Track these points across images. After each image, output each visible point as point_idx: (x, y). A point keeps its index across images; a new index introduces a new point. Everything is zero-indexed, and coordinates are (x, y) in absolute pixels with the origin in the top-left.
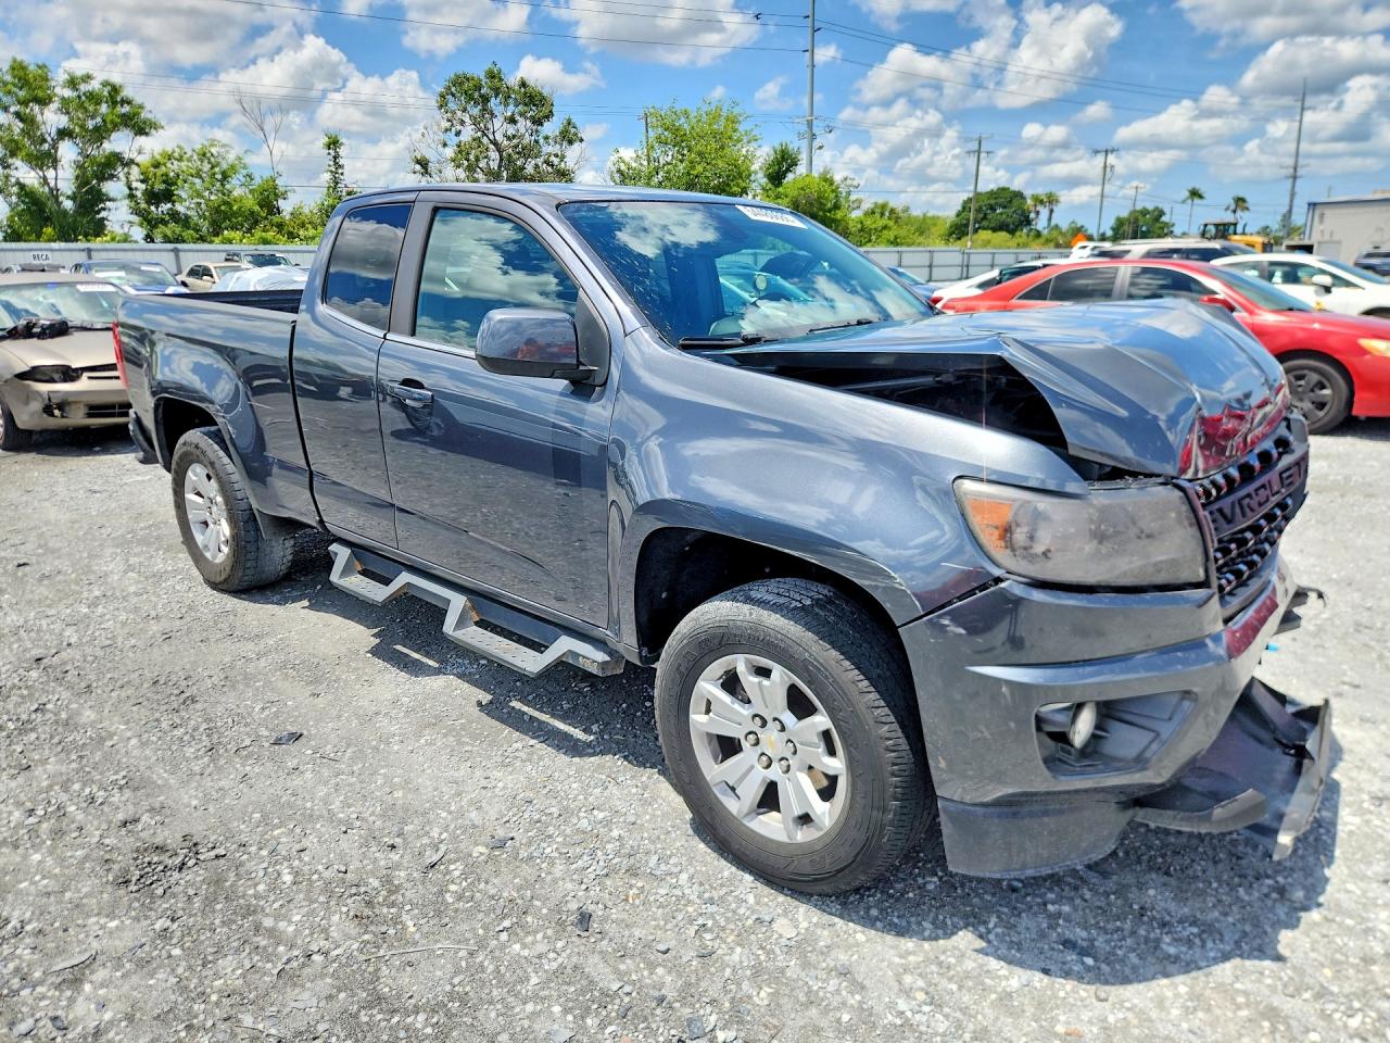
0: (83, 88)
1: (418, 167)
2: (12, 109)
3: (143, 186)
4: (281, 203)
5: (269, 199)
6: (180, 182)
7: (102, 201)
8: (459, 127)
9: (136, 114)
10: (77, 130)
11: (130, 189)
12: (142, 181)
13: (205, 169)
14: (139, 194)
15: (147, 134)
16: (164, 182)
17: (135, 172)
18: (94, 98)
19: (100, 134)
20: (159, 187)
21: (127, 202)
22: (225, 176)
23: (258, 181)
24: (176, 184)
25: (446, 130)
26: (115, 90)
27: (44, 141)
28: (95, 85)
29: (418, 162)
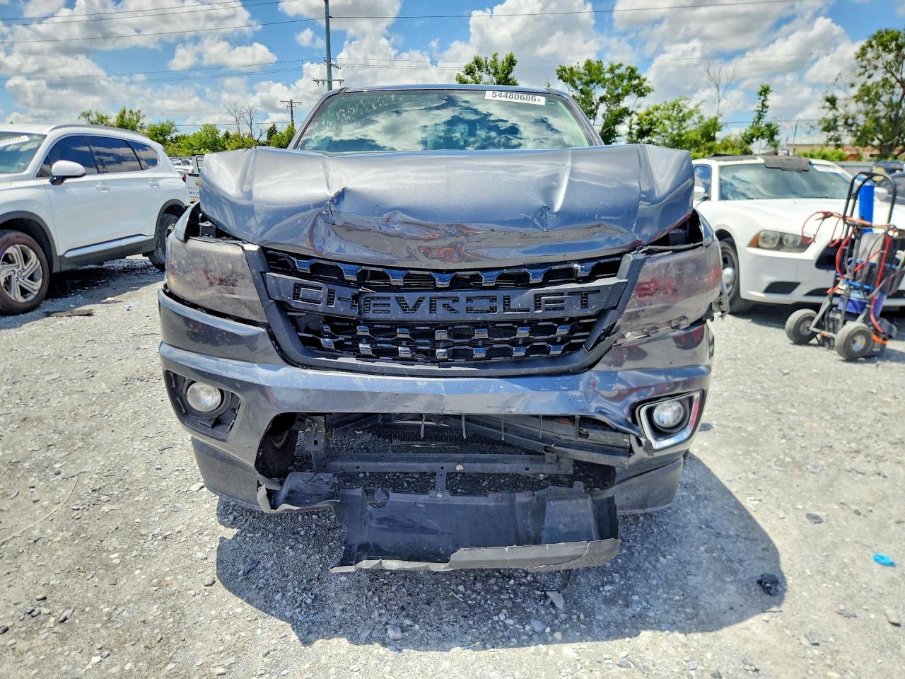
0: (617, 72)
1: (828, 104)
2: (579, 88)
3: (638, 127)
4: (717, 134)
5: (708, 133)
6: (658, 124)
7: (614, 137)
8: (872, 71)
9: (641, 84)
10: (609, 96)
11: (631, 129)
12: (638, 124)
13: (674, 115)
14: (634, 132)
15: (644, 96)
16: (649, 124)
17: (635, 118)
18: (621, 77)
19: (618, 98)
20: (646, 127)
21: (626, 137)
22: (683, 119)
23: (706, 120)
24: (655, 124)
25: (860, 75)
26: (633, 71)
27: (593, 103)
28: (621, 71)
29: (828, 100)
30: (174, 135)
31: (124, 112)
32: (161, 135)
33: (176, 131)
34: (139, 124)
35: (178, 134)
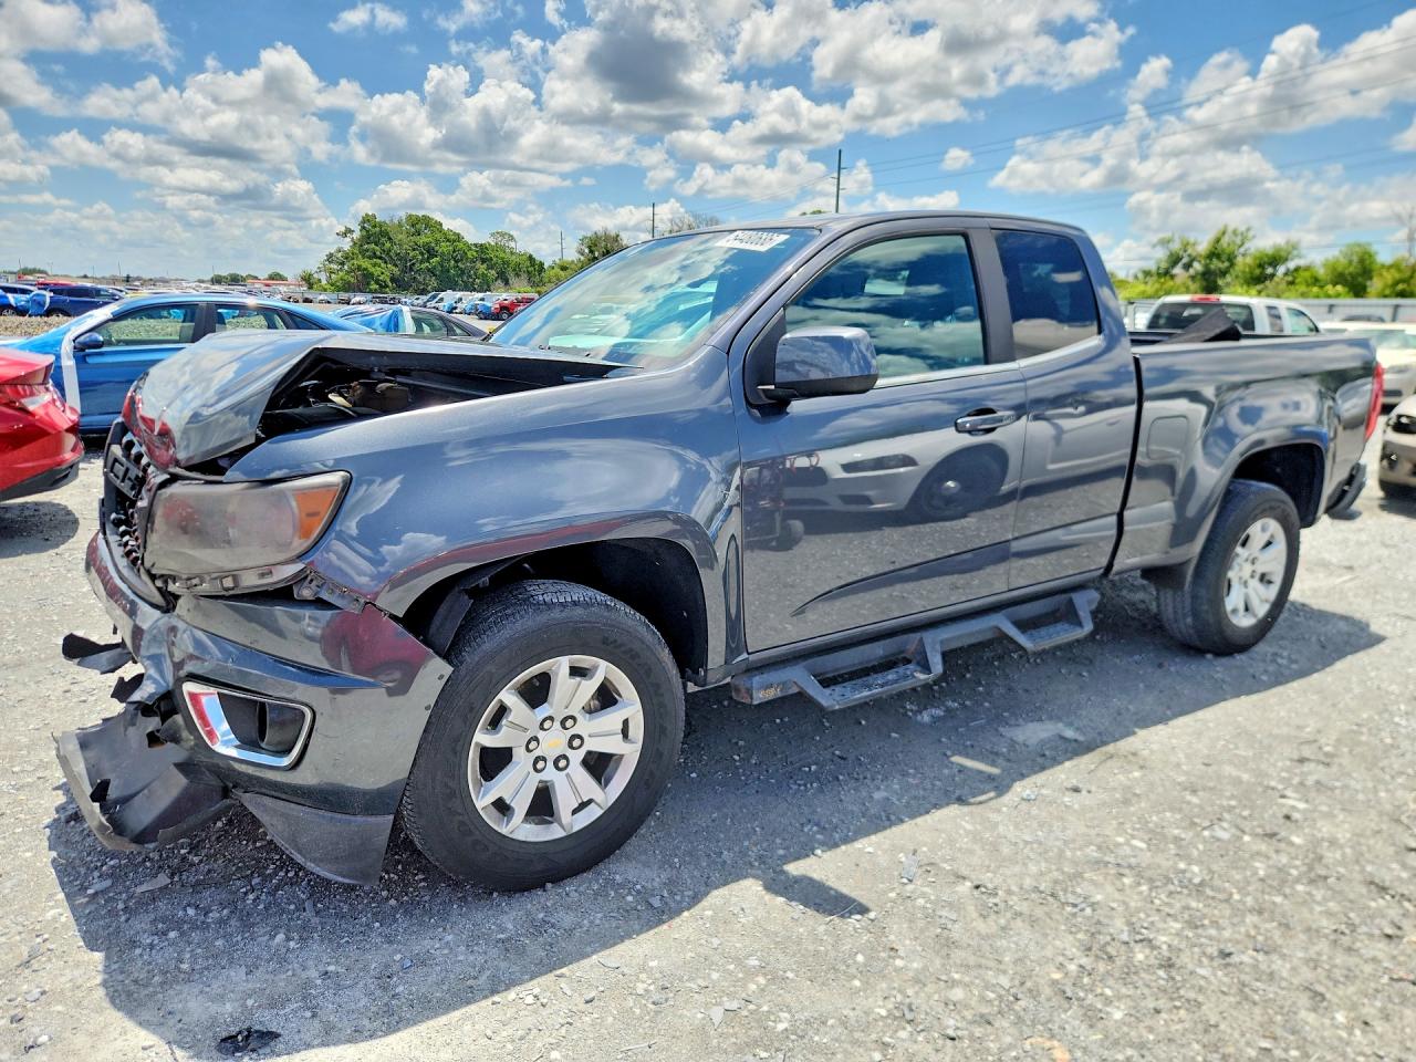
30: (1292, 265)
31: (1224, 233)
32: (1270, 264)
33: (1299, 256)
34: (1242, 250)
35: (1301, 262)
